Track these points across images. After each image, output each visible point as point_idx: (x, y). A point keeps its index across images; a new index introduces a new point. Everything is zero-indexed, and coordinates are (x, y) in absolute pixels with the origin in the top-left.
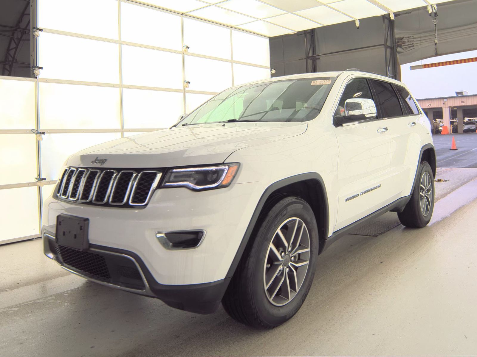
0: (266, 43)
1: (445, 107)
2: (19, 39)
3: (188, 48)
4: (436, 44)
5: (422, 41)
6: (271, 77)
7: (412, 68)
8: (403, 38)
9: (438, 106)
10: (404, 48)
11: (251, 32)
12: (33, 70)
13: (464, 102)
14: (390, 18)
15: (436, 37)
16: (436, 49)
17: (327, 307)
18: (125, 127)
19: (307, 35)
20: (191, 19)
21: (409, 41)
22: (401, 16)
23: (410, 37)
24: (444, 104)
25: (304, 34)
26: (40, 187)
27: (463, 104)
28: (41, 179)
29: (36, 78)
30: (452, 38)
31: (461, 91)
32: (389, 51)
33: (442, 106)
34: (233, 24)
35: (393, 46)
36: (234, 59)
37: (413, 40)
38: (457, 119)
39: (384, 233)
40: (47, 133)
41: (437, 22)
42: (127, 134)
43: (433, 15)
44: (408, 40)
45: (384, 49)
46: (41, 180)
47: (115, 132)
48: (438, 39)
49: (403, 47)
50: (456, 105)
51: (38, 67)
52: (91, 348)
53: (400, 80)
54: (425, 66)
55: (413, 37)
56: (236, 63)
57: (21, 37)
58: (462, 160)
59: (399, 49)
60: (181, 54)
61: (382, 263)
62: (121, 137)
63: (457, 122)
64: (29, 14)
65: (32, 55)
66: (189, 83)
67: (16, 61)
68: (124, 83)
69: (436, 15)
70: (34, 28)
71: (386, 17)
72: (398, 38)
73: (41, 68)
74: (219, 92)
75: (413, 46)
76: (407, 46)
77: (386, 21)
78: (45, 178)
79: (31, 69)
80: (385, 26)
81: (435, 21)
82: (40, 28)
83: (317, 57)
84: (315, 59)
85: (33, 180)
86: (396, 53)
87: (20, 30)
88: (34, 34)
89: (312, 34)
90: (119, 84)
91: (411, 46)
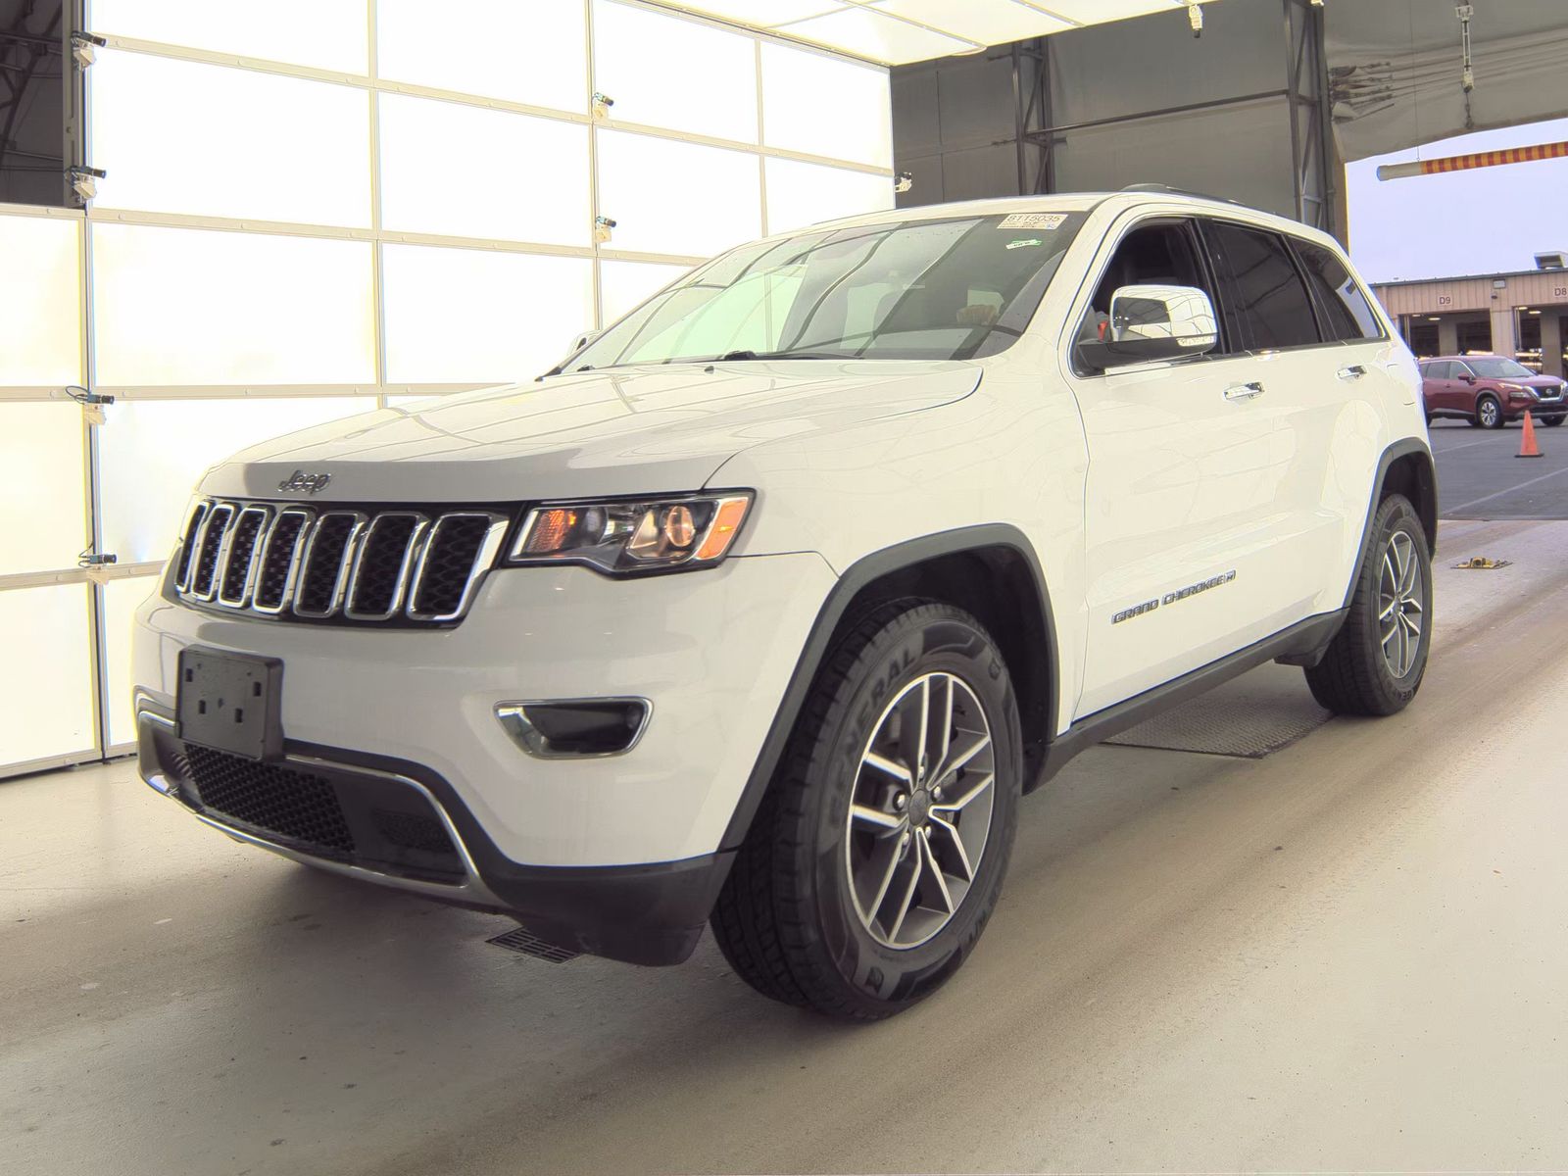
0: (878, 90)
1: (1498, 309)
2: (23, 71)
3: (611, 103)
4: (1467, 90)
5: (1418, 81)
6: (897, 209)
7: (1385, 173)
8: (1354, 69)
9: (1473, 306)
10: (1358, 103)
11: (828, 50)
12: (73, 179)
15: (1467, 66)
16: (1468, 105)
17: (1090, 1002)
18: (391, 379)
19: (1022, 58)
21: (1373, 80)
23: (1379, 65)
24: (1494, 297)
25: (1011, 54)
26: (95, 587)
28: (99, 557)
29: (84, 207)
30: (1528, 69)
31: (1554, 254)
32: (1303, 112)
33: (1487, 307)
34: (763, 22)
35: (1320, 97)
36: (768, 142)
37: (1387, 75)
38: (1540, 350)
39: (1285, 745)
40: (121, 399)
41: (1471, 13)
42: (393, 401)
44: (1370, 76)
45: (1287, 106)
46: (100, 562)
47: (356, 394)
48: (1474, 75)
49: (1353, 100)
50: (1537, 302)
51: (90, 171)
52: (274, 1144)
54: (1429, 167)
55: (1388, 64)
56: (776, 156)
57: (32, 64)
59: (1339, 108)
60: (585, 124)
61: (1279, 848)
62: (376, 409)
63: (1540, 361)
65: (68, 131)
66: (613, 224)
67: (14, 149)
68: (388, 224)
70: (74, 33)
72: (1337, 69)
73: (100, 174)
74: (712, 257)
75: (1389, 97)
76: (1368, 97)
77: (1297, 10)
78: (115, 556)
79: (66, 176)
80: (1292, 28)
81: (1464, 8)
82: (95, 35)
83: (1056, 135)
84: (1048, 142)
85: (73, 562)
86: (1330, 121)
87: (27, 42)
88: (75, 55)
89: (1037, 56)
90: (370, 227)
91: (1383, 97)
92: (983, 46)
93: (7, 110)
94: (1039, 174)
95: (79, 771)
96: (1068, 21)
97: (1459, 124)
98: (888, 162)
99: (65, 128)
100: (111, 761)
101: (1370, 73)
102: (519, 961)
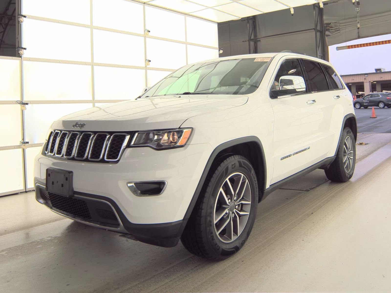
0: (215, 28)
1: (366, 82)
2: (6, 24)
3: (149, 32)
4: (358, 28)
5: (346, 26)
6: (219, 57)
7: (338, 49)
8: (331, 23)
9: (360, 81)
10: (332, 32)
11: (203, 19)
13: (382, 77)
14: (320, 6)
15: (358, 23)
16: (358, 32)
17: (267, 250)
18: (96, 99)
19: (250, 21)
20: (152, 7)
21: (335, 26)
22: (329, 5)
23: (337, 22)
24: (365, 79)
25: (247, 20)
26: (24, 149)
27: (381, 79)
28: (25, 142)
29: (21, 57)
31: (380, 69)
32: (318, 34)
33: (363, 81)
34: (187, 12)
35: (322, 30)
36: (188, 41)
37: (339, 25)
39: (314, 188)
40: (30, 104)
41: (359, 10)
42: (97, 105)
43: (356, 4)
45: (314, 32)
47: (87, 103)
48: (360, 25)
49: (330, 31)
50: (375, 80)
51: (22, 48)
52: (67, 285)
53: (328, 61)
54: (349, 47)
55: (339, 22)
56: (190, 45)
57: (8, 22)
58: (380, 126)
59: (327, 33)
60: (143, 37)
61: (312, 213)
62: (92, 107)
64: (15, 3)
65: (17, 38)
66: (150, 61)
67: (4, 43)
68: (95, 61)
69: (358, 4)
70: (19, 15)
71: (316, 6)
72: (327, 23)
73: (25, 49)
74: (177, 69)
75: (339, 30)
76: (334, 30)
77: (317, 9)
78: (28, 142)
79: (17, 49)
80: (315, 13)
81: (357, 9)
82: (24, 15)
83: (258, 40)
84: (256, 41)
85: (18, 143)
86: (325, 36)
87: (7, 17)
88: (19, 20)
89: (254, 20)
90: (91, 62)
91: (338, 30)
92: (240, 18)
93: (2, 33)
94: (254, 49)
95: (20, 194)
96: (261, 12)
97: (356, 37)
98: (217, 46)
99: (16, 37)
100: (28, 192)
101: (335, 24)
102: (127, 240)
